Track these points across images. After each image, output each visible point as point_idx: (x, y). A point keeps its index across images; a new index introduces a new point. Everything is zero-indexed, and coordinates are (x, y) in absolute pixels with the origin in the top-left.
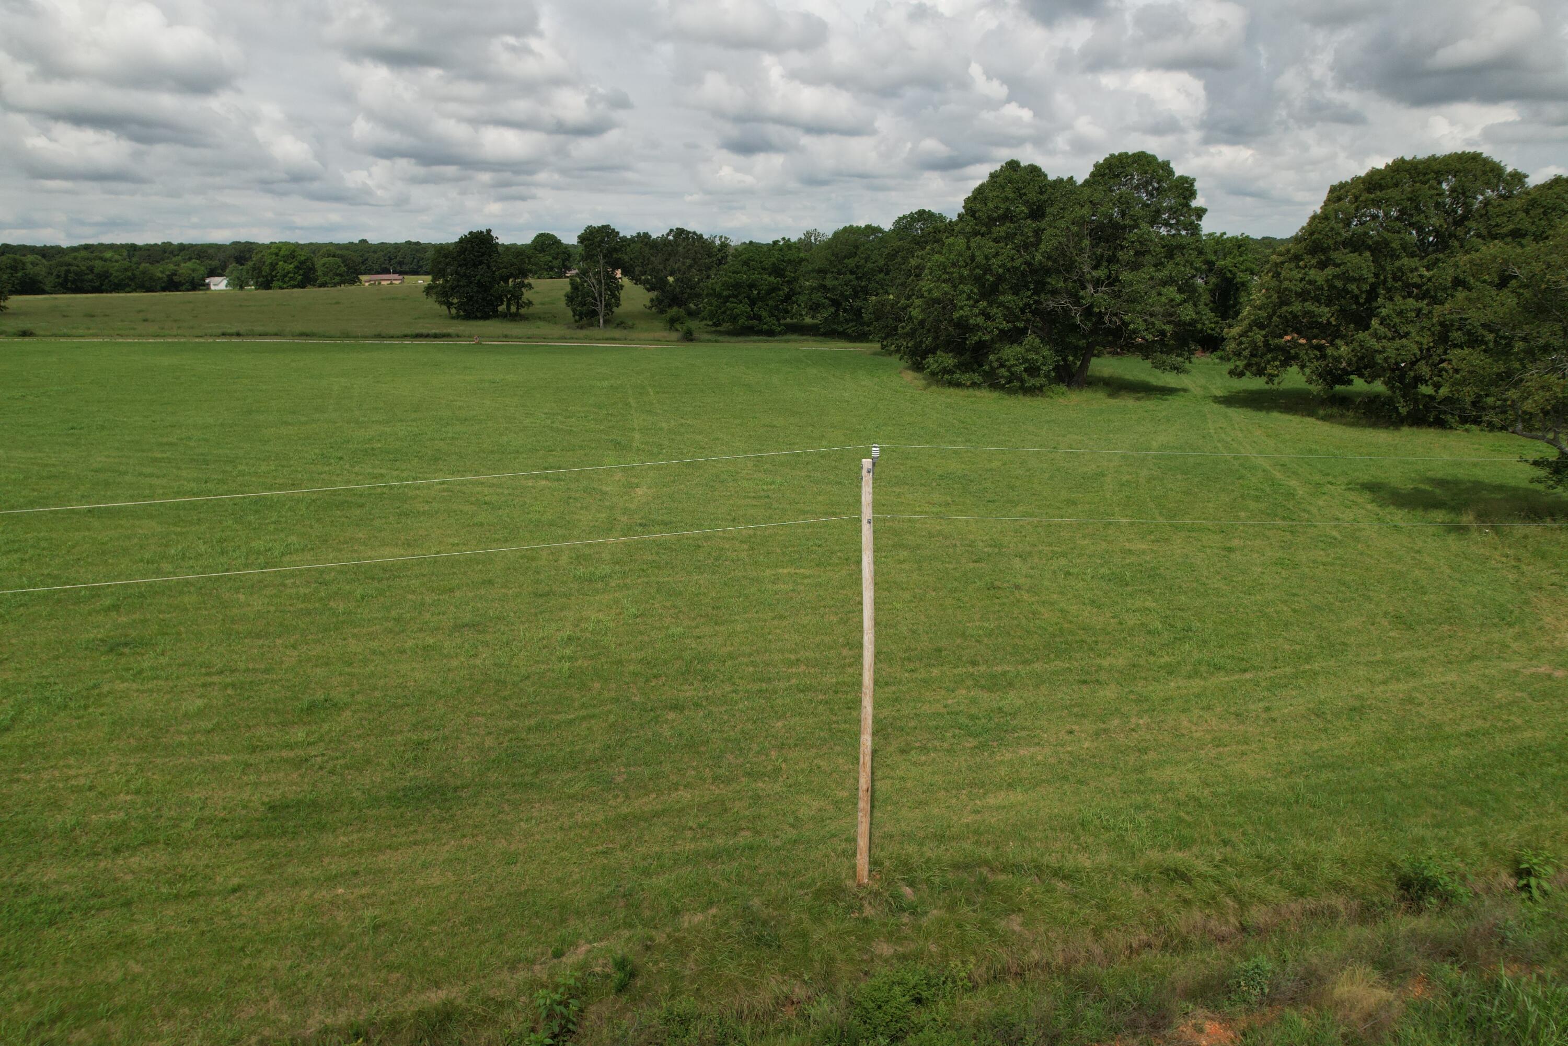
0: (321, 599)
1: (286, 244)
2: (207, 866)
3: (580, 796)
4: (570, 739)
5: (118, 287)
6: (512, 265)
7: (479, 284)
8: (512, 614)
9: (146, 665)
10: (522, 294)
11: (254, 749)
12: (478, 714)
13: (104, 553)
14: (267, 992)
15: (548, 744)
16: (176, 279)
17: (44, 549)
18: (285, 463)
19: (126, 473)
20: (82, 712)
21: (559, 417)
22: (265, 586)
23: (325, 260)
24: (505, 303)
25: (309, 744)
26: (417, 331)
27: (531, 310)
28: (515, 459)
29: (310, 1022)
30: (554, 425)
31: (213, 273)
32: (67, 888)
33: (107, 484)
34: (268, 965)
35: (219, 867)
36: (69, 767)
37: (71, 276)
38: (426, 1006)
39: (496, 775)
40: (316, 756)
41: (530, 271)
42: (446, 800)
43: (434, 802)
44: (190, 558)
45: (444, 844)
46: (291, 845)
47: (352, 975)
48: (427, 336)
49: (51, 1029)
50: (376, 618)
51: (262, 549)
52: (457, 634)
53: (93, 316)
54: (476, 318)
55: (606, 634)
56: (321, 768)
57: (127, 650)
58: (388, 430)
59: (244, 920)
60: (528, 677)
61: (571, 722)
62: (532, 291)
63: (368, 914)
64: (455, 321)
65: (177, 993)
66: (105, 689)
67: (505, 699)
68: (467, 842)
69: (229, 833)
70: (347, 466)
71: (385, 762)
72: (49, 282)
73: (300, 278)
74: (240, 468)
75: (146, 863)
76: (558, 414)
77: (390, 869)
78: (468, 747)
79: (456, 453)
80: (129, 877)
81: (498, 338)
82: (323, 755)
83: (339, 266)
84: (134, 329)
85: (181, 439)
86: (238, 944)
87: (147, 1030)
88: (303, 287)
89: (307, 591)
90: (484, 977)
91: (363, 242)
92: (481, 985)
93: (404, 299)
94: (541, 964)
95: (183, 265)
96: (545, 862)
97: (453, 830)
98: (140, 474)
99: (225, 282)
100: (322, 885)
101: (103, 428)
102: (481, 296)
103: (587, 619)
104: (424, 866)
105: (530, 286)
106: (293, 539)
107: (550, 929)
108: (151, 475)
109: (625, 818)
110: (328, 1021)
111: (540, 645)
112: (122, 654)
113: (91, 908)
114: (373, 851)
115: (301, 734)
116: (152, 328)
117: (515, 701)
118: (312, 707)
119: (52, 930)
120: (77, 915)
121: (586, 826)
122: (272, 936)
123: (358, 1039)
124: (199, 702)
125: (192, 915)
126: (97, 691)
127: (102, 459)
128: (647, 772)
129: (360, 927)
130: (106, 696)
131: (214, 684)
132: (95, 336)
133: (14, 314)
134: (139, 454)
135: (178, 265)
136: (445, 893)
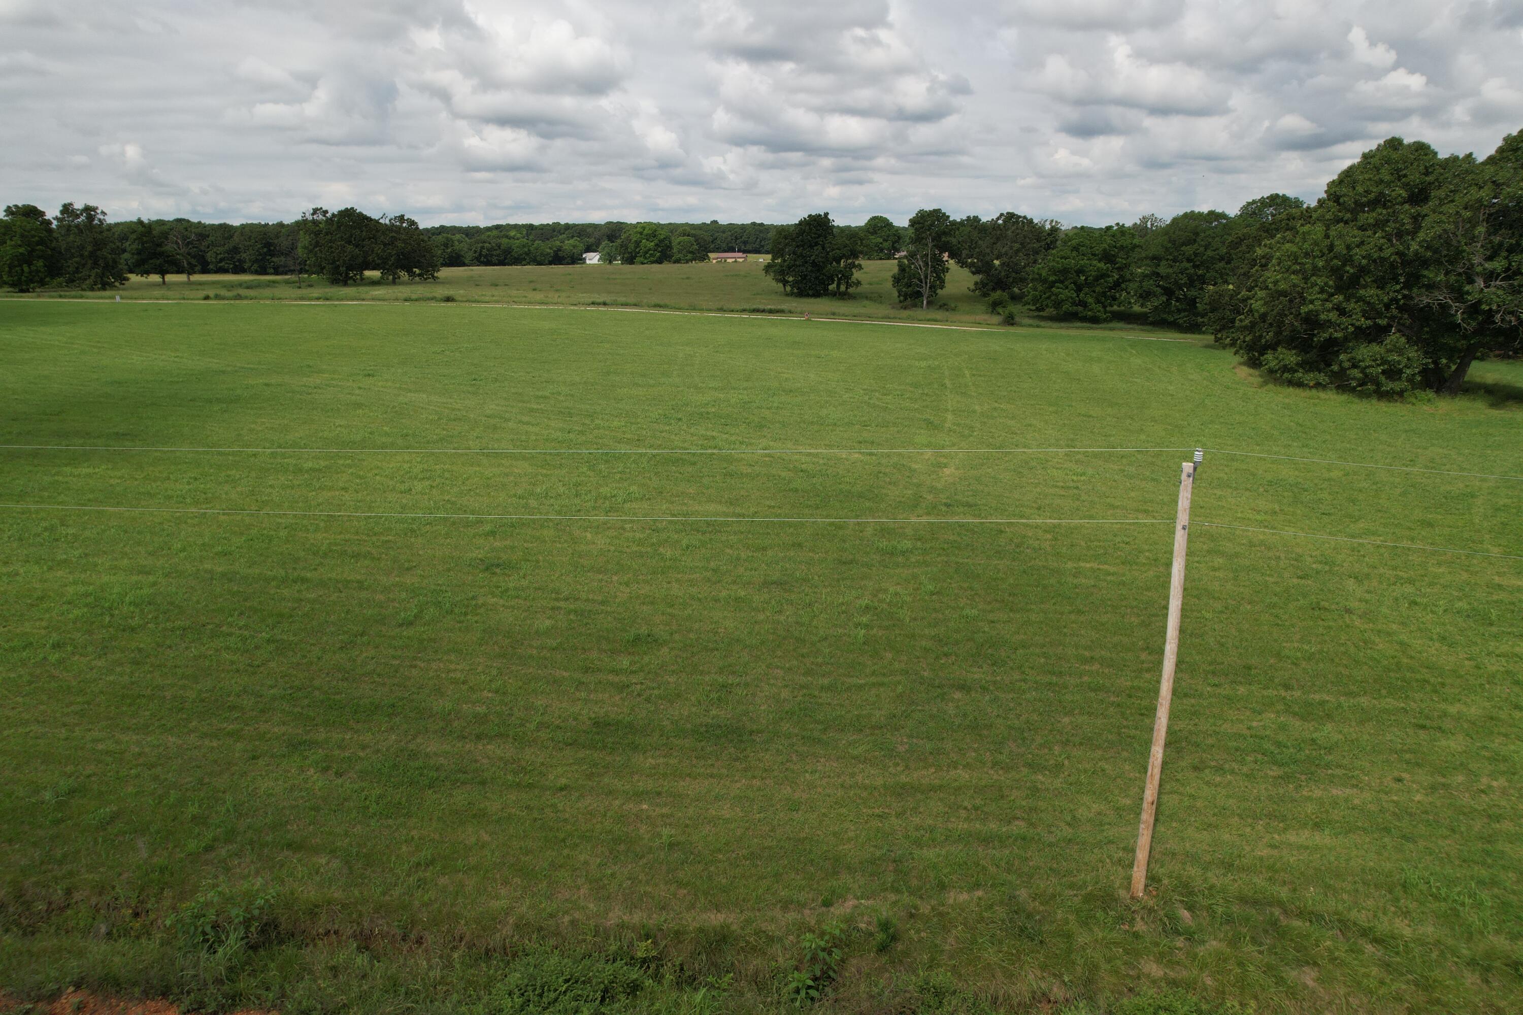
0: (653, 544)
1: (650, 224)
2: (542, 764)
3: (863, 759)
4: (858, 702)
5: (517, 261)
6: (845, 247)
7: (814, 264)
8: (816, 577)
9: (511, 585)
10: (852, 274)
11: (586, 670)
12: (777, 667)
14: (580, 881)
15: (838, 705)
16: (560, 254)
18: (633, 420)
19: (509, 420)
20: (463, 618)
21: (877, 394)
22: (608, 528)
23: (681, 238)
24: (835, 283)
25: (632, 672)
26: (755, 307)
27: (859, 289)
28: (832, 431)
29: (611, 915)
30: (872, 402)
31: (589, 249)
32: (442, 760)
33: (495, 428)
34: (582, 858)
35: (551, 766)
36: (451, 662)
37: (484, 252)
38: (706, 925)
39: (788, 725)
40: (636, 684)
41: (861, 252)
42: (741, 741)
43: (732, 741)
44: (552, 497)
45: (736, 782)
46: (609, 759)
47: (647, 882)
48: (763, 311)
49: (425, 870)
50: (697, 567)
51: (609, 495)
52: (766, 590)
53: (497, 286)
54: (808, 296)
55: (902, 607)
56: (639, 695)
57: (498, 571)
58: (722, 396)
59: (567, 816)
60: (826, 639)
61: (860, 687)
62: (861, 271)
63: (665, 832)
64: (790, 298)
65: (513, 865)
66: (480, 602)
67: (803, 656)
68: (757, 783)
69: (561, 739)
70: (685, 427)
71: (693, 699)
73: (658, 254)
74: (597, 422)
75: (498, 752)
76: (876, 391)
77: (688, 795)
78: (766, 696)
79: (779, 422)
80: (485, 761)
82: (642, 683)
83: (692, 245)
84: (525, 297)
85: (553, 394)
86: (561, 836)
87: (490, 889)
88: (660, 263)
89: (642, 536)
90: (759, 910)
91: (715, 222)
92: (755, 916)
93: (745, 276)
94: (810, 909)
95: (566, 242)
96: (824, 815)
97: (746, 770)
98: (520, 422)
99: (598, 257)
100: (630, 798)
101: (496, 380)
102: (814, 275)
103: (886, 591)
104: (717, 798)
105: (860, 267)
106: (634, 488)
107: (823, 879)
108: (528, 423)
109: (903, 787)
110: (625, 918)
111: (839, 610)
112: (494, 574)
113: (457, 780)
114: (675, 776)
115: (625, 662)
116: (539, 296)
117: (812, 659)
118: (637, 639)
119: (430, 792)
120: (448, 783)
121: (865, 788)
122: (587, 834)
123: (648, 939)
124: (548, 623)
125: (529, 803)
126: (474, 602)
127: (493, 407)
128: (929, 746)
129: (658, 842)
130: (480, 607)
131: (561, 608)
132: (497, 302)
133: (443, 283)
134: (520, 405)
135: (563, 242)
136: (733, 826)
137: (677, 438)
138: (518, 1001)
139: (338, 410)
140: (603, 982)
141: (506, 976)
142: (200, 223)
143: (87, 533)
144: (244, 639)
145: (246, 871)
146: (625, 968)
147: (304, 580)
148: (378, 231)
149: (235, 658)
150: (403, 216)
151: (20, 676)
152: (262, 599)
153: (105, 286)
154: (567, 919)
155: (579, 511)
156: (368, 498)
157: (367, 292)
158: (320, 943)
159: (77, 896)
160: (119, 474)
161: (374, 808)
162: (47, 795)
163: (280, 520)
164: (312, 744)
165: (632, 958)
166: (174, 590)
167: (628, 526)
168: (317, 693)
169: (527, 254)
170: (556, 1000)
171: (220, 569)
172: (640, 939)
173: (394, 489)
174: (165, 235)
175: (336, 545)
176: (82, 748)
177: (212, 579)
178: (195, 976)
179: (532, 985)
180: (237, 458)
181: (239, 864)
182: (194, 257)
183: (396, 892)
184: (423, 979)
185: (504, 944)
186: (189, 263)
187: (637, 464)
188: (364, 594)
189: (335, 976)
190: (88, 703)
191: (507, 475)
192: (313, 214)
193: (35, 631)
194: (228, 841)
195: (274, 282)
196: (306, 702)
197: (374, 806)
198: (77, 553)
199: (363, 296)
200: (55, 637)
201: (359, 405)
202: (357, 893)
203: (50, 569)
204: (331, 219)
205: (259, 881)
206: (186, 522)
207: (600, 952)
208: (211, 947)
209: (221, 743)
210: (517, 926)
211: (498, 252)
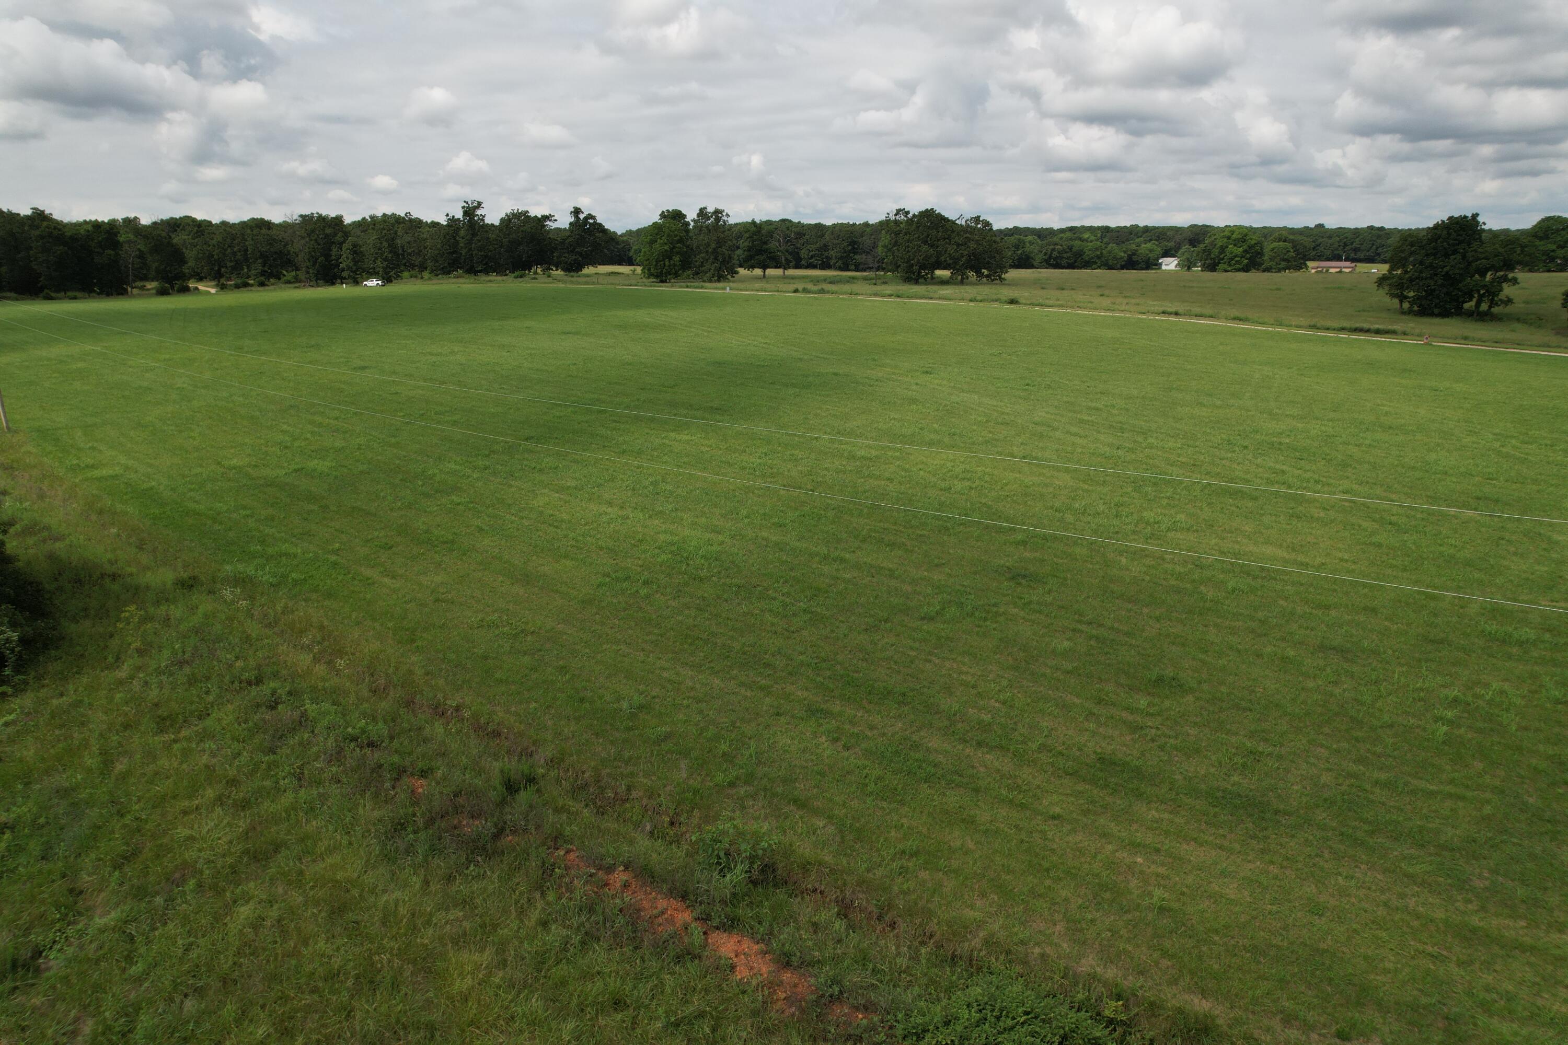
0: (1194, 581)
1: (1240, 227)
2: (1038, 787)
3: (1419, 880)
4: (1424, 811)
5: (1087, 265)
6: (1496, 256)
7: (1447, 276)
8: (1390, 652)
9: (1035, 598)
10: (1501, 290)
11: (1099, 701)
12: (1322, 746)
13: (1026, 495)
14: (1057, 917)
15: (1395, 807)
16: (1135, 258)
17: (986, 482)
18: (1191, 443)
19: (1057, 429)
20: (981, 623)
21: (1514, 441)
22: (1146, 556)
23: (1276, 244)
24: (1475, 300)
25: (1149, 714)
26: (1358, 325)
27: (1509, 309)
28: (1440, 481)
29: (1083, 961)
30: (1504, 450)
31: (1167, 254)
32: (941, 758)
33: (1041, 436)
34: (1064, 893)
35: (1047, 792)
36: (964, 664)
37: (1055, 254)
38: (1187, 1007)
39: (1324, 815)
40: (1151, 728)
41: (1520, 263)
42: (1263, 819)
43: (1251, 815)
44: (1089, 515)
45: (1249, 862)
46: (1109, 799)
47: (1129, 940)
48: (1368, 331)
49: (908, 860)
50: (1241, 615)
51: (1152, 520)
52: (1321, 655)
53: (1063, 289)
54: (1432, 315)
55: (1507, 710)
56: (1153, 740)
57: (1024, 582)
58: (1300, 425)
59: (1055, 846)
60: (1391, 726)
61: (1431, 794)
62: (1517, 286)
63: (1158, 893)
64: (1404, 317)
65: (993, 880)
66: (1001, 610)
67: (1357, 740)
68: (1273, 869)
69: (1061, 766)
70: (1250, 457)
71: (1213, 758)
72: (1039, 258)
73: (1246, 261)
74: (1151, 440)
75: (996, 764)
76: (1512, 437)
77: (1190, 861)
78: (1302, 775)
79: (1369, 463)
80: (982, 769)
81: (1454, 339)
82: (1158, 729)
83: (1288, 251)
84: (1091, 302)
85: (1106, 406)
86: (1046, 865)
87: (966, 897)
88: (1247, 271)
89: (1182, 571)
90: (1253, 1013)
91: (1321, 226)
92: (1248, 1018)
93: (1350, 289)
94: (1319, 1035)
95: (1143, 245)
96: (1355, 931)
97: (1263, 851)
98: (1068, 432)
99: (1176, 262)
100: (1125, 847)
101: (1049, 387)
102: (1445, 290)
103: (1487, 685)
104: (1223, 874)
105: (1515, 281)
106: (1180, 517)
107: (1341, 1005)
108: (1076, 435)
109: (1474, 931)
110: (1098, 969)
111: (1415, 696)
112: (1019, 584)
113: (953, 781)
114: (1178, 837)
115: (1143, 703)
116: (1106, 302)
117: (1368, 746)
118: (1160, 680)
119: (926, 786)
120: (943, 782)
121: (1418, 917)
122: (1073, 871)
123: (1118, 1000)
124: (1066, 644)
125: (1018, 823)
126: (995, 609)
127: (1043, 414)
128: (1520, 892)
129: (1147, 901)
130: (1001, 615)
131: (1082, 632)
132: (1061, 306)
133: (1009, 285)
134: (1070, 414)
135: (1139, 246)
136: (1237, 909)
137: (1239, 468)
138: (976, 1016)
139: (895, 403)
140: (1063, 1028)
141: (967, 987)
142: (799, 222)
143: (679, 491)
144: (785, 605)
145: (758, 813)
146: (1089, 1021)
147: (842, 560)
148: (953, 231)
149: (775, 621)
150: (979, 217)
151: (620, 603)
152: (805, 571)
153: (720, 278)
154: (1037, 950)
155: (1117, 533)
156: (910, 491)
157: (935, 292)
158: (807, 898)
159: (634, 794)
160: (708, 443)
161: (871, 787)
162: (625, 705)
163: (830, 502)
164: (827, 714)
165: (1098, 1014)
166: (736, 551)
167: (1168, 557)
168: (838, 667)
169: (1099, 257)
170: (1012, 1028)
171: (774, 539)
172: (1110, 997)
173: (934, 486)
174: (770, 234)
175: (875, 531)
176: (652, 673)
177: (767, 546)
178: (708, 891)
179: (991, 1005)
180: (801, 440)
181: (753, 806)
182: (790, 254)
183: (879, 872)
184: (890, 963)
185: (971, 956)
186: (786, 259)
187: (1189, 491)
188: (893, 583)
189: (815, 932)
190: (662, 636)
191: (1046, 485)
192: (896, 215)
193: (634, 567)
194: (747, 783)
195: (853, 278)
196: (828, 673)
197: (873, 785)
198: (670, 507)
199: (931, 295)
200: (646, 576)
201: (914, 401)
202: (845, 862)
203: (650, 517)
204: (911, 219)
205: (766, 827)
206: (753, 492)
207: (1066, 996)
208: (722, 870)
209: (753, 694)
210: (986, 942)
211: (1069, 255)
